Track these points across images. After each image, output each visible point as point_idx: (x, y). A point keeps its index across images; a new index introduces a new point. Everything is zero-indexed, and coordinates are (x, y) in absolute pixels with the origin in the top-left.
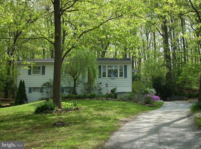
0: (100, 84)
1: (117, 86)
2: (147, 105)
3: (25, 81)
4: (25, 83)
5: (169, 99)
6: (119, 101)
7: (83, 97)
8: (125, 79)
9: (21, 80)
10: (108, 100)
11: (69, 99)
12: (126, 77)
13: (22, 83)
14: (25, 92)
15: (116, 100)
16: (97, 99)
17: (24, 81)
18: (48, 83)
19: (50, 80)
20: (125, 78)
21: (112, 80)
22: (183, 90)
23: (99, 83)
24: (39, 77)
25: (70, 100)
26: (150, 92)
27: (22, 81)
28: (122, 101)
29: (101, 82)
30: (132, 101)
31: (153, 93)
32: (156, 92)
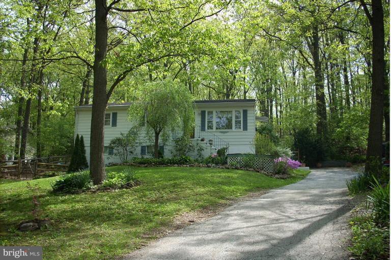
0: (202, 140)
1: (230, 143)
2: (277, 176)
3: (84, 136)
4: (84, 139)
5: (320, 165)
6: (229, 169)
7: (168, 163)
8: (245, 133)
9: (78, 135)
10: (209, 167)
11: (146, 165)
12: (245, 128)
13: (80, 140)
14: (85, 153)
15: (222, 168)
16: (190, 166)
17: (82, 137)
18: (119, 140)
19: (121, 134)
20: (243, 130)
21: (222, 134)
22: (344, 151)
23: (200, 139)
24: (109, 130)
25: (146, 167)
26: (283, 153)
27: (80, 136)
28: (233, 169)
29: (203, 137)
30: (250, 169)
31: (287, 155)
32: (293, 153)
